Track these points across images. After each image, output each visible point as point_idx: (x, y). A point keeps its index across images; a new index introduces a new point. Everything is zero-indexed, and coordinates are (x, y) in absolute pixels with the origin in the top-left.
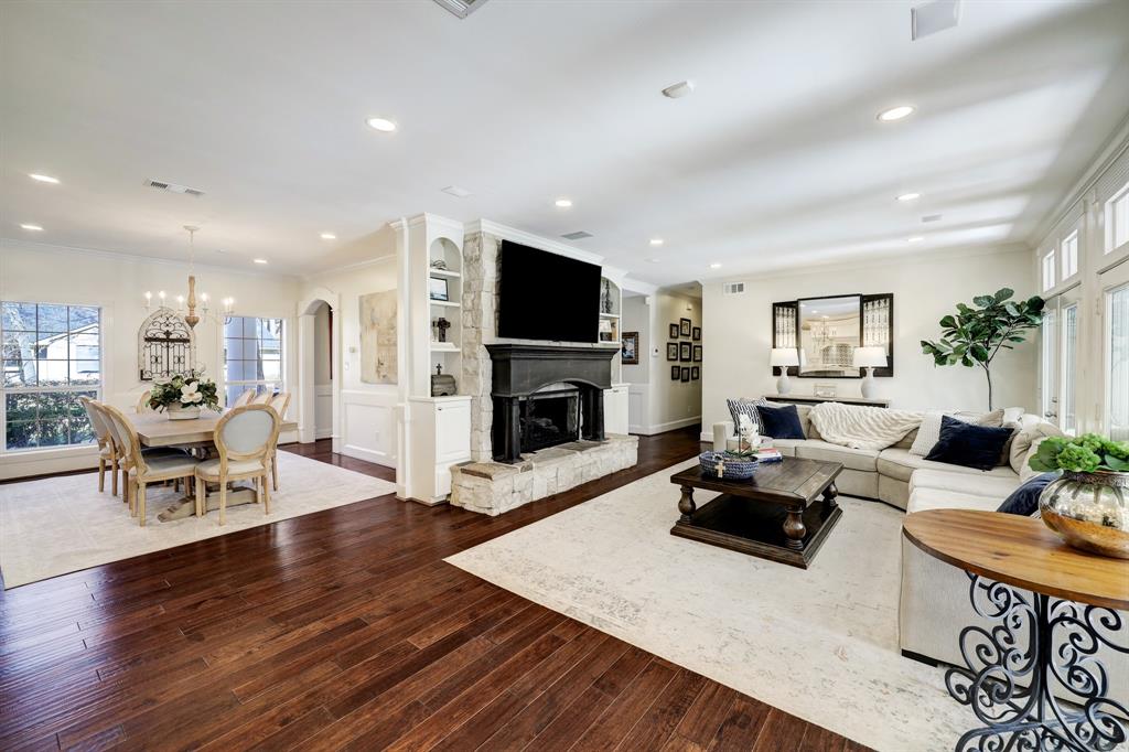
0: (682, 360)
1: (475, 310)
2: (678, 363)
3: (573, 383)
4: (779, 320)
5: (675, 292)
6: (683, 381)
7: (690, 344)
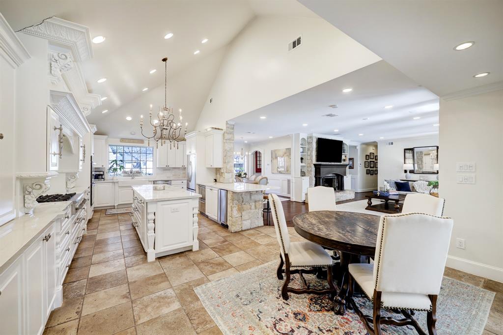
0: (371, 167)
1: (311, 155)
2: (369, 168)
3: (334, 174)
4: (407, 154)
5: (368, 144)
6: (371, 175)
7: (374, 162)
